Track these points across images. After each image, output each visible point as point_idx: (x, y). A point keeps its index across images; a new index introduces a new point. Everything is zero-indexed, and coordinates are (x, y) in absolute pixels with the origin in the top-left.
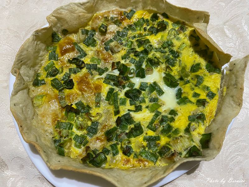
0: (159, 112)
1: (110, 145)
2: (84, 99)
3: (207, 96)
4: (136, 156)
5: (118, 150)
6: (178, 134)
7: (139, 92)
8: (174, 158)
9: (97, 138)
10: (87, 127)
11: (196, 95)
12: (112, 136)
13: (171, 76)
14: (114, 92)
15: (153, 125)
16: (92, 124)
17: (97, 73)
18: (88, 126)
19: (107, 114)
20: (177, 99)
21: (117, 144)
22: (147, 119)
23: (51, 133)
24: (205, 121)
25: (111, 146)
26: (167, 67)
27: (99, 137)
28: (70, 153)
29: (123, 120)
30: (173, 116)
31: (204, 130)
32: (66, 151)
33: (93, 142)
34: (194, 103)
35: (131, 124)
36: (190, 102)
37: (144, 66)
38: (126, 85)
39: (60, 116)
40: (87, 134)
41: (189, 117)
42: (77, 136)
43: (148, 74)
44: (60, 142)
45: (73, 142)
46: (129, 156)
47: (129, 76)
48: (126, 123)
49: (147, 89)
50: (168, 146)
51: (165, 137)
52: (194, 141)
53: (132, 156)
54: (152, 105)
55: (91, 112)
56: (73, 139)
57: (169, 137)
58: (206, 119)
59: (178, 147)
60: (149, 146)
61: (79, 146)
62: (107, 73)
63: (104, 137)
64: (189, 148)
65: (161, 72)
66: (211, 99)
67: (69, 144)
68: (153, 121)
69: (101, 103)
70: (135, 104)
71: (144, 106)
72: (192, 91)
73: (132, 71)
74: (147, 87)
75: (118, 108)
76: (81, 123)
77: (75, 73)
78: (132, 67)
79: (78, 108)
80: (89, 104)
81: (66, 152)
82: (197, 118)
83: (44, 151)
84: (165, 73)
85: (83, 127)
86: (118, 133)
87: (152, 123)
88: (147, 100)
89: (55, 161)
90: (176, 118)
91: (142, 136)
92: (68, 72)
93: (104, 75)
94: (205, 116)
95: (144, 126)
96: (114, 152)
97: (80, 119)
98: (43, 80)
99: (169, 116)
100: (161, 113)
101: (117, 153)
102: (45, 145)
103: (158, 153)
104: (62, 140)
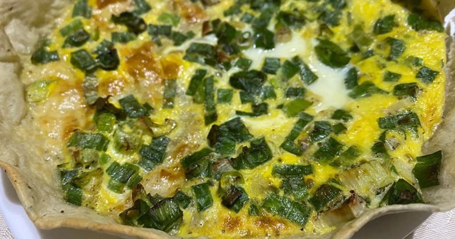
0: (307, 116)
1: (192, 186)
2: (139, 92)
3: (417, 77)
4: (254, 209)
5: (211, 198)
6: (357, 156)
7: (261, 75)
8: (352, 209)
9: (163, 171)
10: (140, 148)
11: (390, 77)
12: (199, 166)
13: (331, 43)
14: (207, 76)
15: (296, 142)
16: (153, 142)
17: (171, 42)
18: (144, 146)
19: (190, 123)
20: (348, 88)
21: (210, 184)
22: (281, 131)
23: (57, 158)
24: (419, 129)
25: (195, 188)
26: (323, 28)
27: (169, 170)
28: (96, 202)
29: (226, 131)
30: (342, 121)
31: (419, 149)
32: (87, 195)
33: (153, 181)
34: (388, 93)
35: (242, 140)
36: (380, 91)
37: (271, 27)
38: (233, 62)
39: (82, 123)
40: (139, 163)
41: (381, 121)
42: (116, 165)
43: (281, 41)
44: (75, 175)
45: (106, 177)
46: (237, 211)
47: (239, 44)
48: (232, 140)
49: (279, 72)
50: (334, 184)
51: (324, 166)
52: (398, 170)
53: (245, 210)
54: (292, 104)
55: (152, 117)
56: (107, 171)
57: (336, 165)
58: (423, 124)
59: (359, 186)
60: (287, 187)
61: (119, 187)
62: (193, 41)
63: (180, 170)
64: (387, 189)
65: (310, 37)
66: (427, 84)
67: (94, 180)
68: (295, 135)
69: (176, 99)
70: (252, 101)
71: (272, 104)
72: (381, 69)
73: (246, 36)
74: (279, 66)
75: (214, 108)
76: (127, 136)
77: (124, 40)
78: (247, 29)
79: (124, 107)
80: (149, 102)
81: (87, 199)
82: (400, 122)
83: (27, 184)
84: (318, 39)
85: (130, 145)
86: (212, 160)
87: (292, 137)
88: (279, 93)
89: (53, 212)
90: (350, 125)
91: (270, 165)
92: (109, 39)
93: (185, 46)
94: (417, 117)
95: (273, 143)
96: (203, 201)
97: (127, 129)
98: (55, 53)
99: (333, 122)
100: (312, 117)
101: (209, 203)
102: (37, 178)
103: (309, 201)
104: (80, 171)
